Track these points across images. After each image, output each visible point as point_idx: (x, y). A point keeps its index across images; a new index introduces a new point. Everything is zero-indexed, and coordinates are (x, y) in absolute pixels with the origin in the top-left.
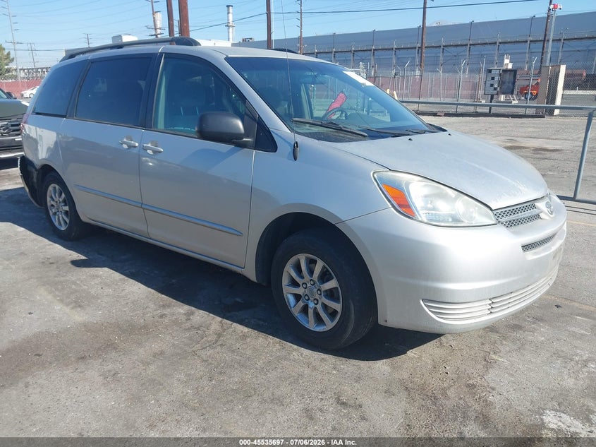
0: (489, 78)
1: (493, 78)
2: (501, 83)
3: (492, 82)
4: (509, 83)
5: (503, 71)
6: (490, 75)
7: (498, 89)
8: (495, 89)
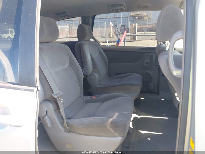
0: (116, 29)
1: (118, 28)
2: (121, 30)
3: (118, 30)
4: (123, 30)
5: (121, 26)
6: (117, 28)
7: (120, 32)
8: (119, 32)
